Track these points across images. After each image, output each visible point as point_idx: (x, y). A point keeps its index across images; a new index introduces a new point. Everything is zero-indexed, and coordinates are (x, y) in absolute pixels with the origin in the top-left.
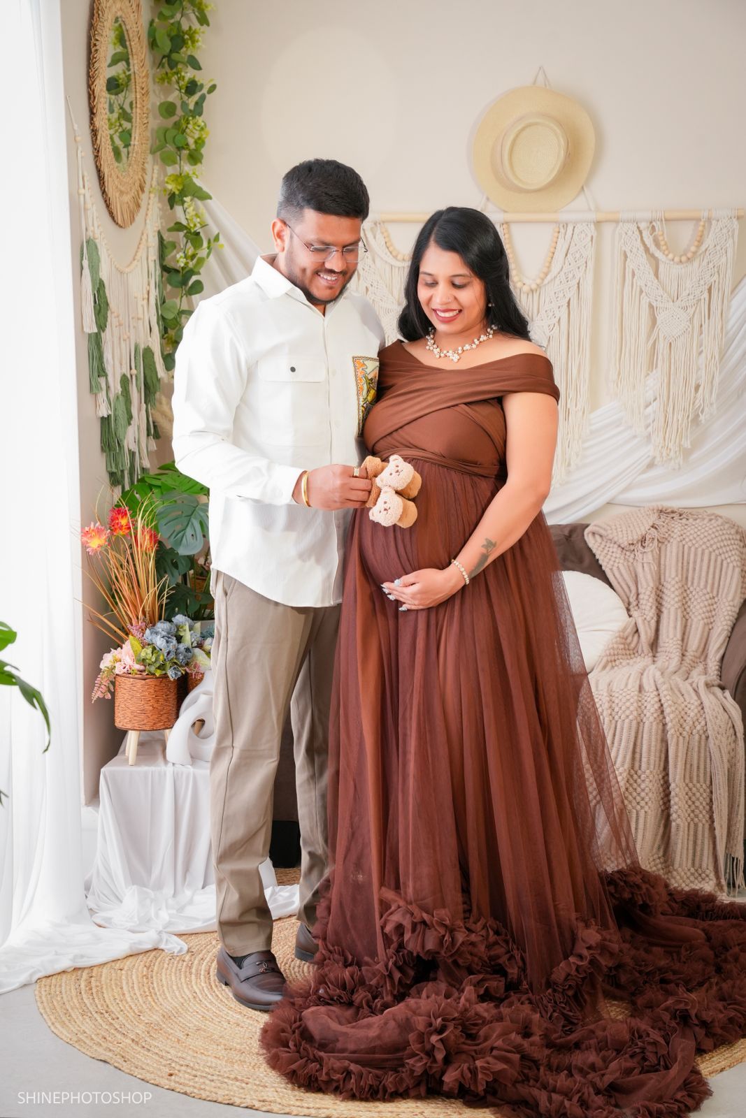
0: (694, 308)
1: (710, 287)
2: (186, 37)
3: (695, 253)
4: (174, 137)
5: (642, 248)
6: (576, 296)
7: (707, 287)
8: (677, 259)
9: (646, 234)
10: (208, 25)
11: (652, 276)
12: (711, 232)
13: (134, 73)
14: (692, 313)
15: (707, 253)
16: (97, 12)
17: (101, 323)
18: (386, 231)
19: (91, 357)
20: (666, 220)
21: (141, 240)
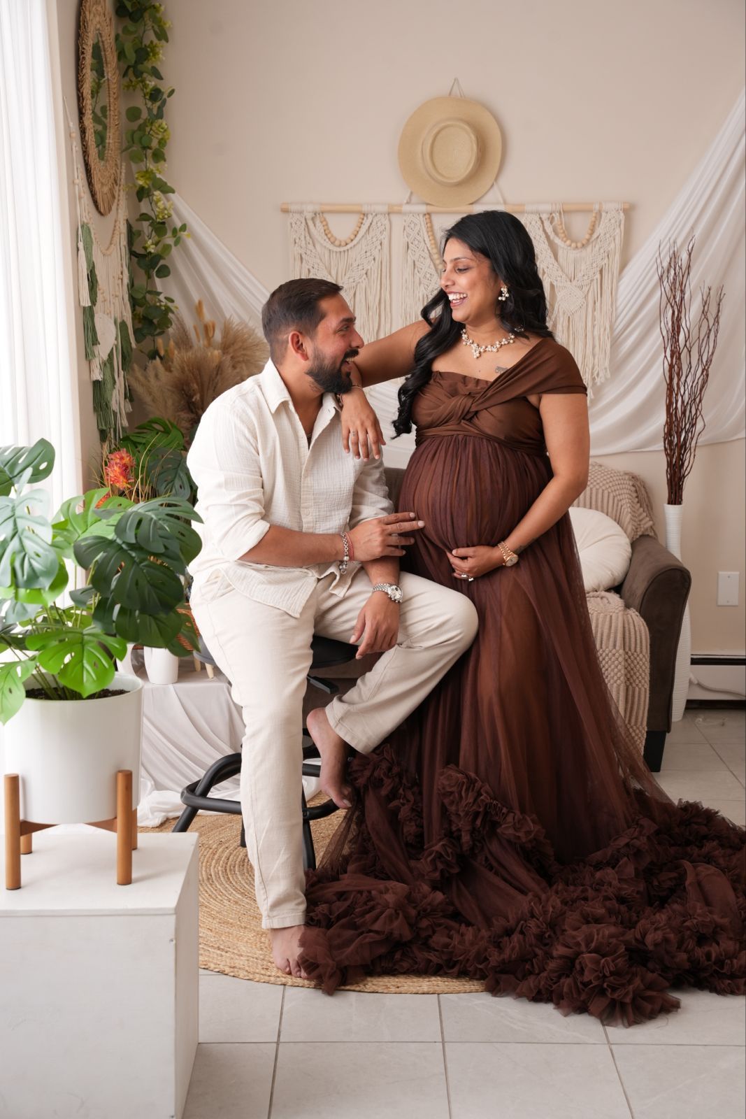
0: (588, 287)
1: (602, 269)
2: (149, 49)
3: (588, 240)
4: (141, 138)
5: (543, 236)
7: (599, 269)
8: (573, 245)
9: (547, 224)
10: (167, 41)
11: (553, 260)
12: (601, 222)
13: (108, 79)
14: (587, 289)
15: (599, 240)
16: (84, 24)
17: (94, 298)
18: (325, 220)
19: (86, 327)
20: (564, 212)
21: (115, 226)
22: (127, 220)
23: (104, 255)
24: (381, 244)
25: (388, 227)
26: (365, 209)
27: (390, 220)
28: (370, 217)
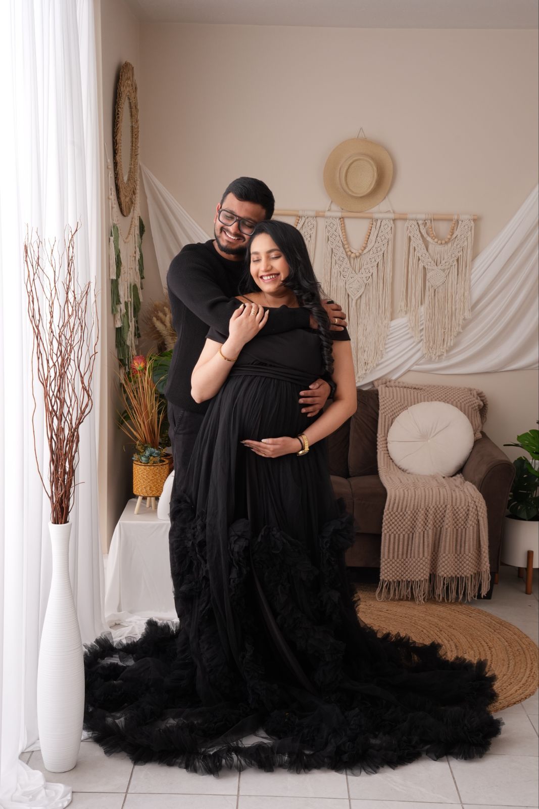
0: (448, 271)
1: (458, 258)
3: (449, 239)
5: (419, 235)
6: (382, 261)
7: (456, 259)
8: (439, 242)
9: (422, 227)
11: (425, 251)
12: (458, 228)
13: (132, 126)
15: (456, 239)
16: (119, 95)
17: (118, 274)
19: (113, 293)
20: (434, 220)
21: (132, 222)
22: (140, 217)
23: (125, 243)
24: (310, 237)
25: (315, 226)
26: (300, 213)
27: (316, 221)
28: (304, 219)
